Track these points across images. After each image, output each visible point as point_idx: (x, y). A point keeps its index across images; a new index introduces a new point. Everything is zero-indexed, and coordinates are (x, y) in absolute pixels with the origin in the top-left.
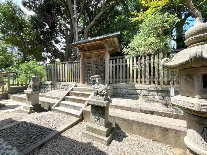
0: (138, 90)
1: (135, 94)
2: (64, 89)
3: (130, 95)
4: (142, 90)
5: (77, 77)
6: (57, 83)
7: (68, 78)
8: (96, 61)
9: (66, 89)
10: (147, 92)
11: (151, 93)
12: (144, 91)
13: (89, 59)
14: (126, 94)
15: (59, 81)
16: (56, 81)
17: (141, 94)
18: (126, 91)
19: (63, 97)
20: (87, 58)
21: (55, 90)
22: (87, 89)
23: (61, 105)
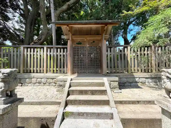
0: (137, 78)
1: (135, 82)
2: (42, 84)
3: (130, 84)
4: (140, 78)
5: (62, 67)
6: (26, 75)
7: (47, 67)
8: (89, 48)
9: (44, 84)
10: (144, 79)
11: (147, 80)
12: (141, 78)
13: (80, 45)
14: (126, 83)
15: (30, 72)
16: (24, 72)
17: (139, 81)
18: (125, 79)
19: (64, 101)
20: (77, 43)
21: (22, 86)
22: (93, 82)
23: (67, 116)
